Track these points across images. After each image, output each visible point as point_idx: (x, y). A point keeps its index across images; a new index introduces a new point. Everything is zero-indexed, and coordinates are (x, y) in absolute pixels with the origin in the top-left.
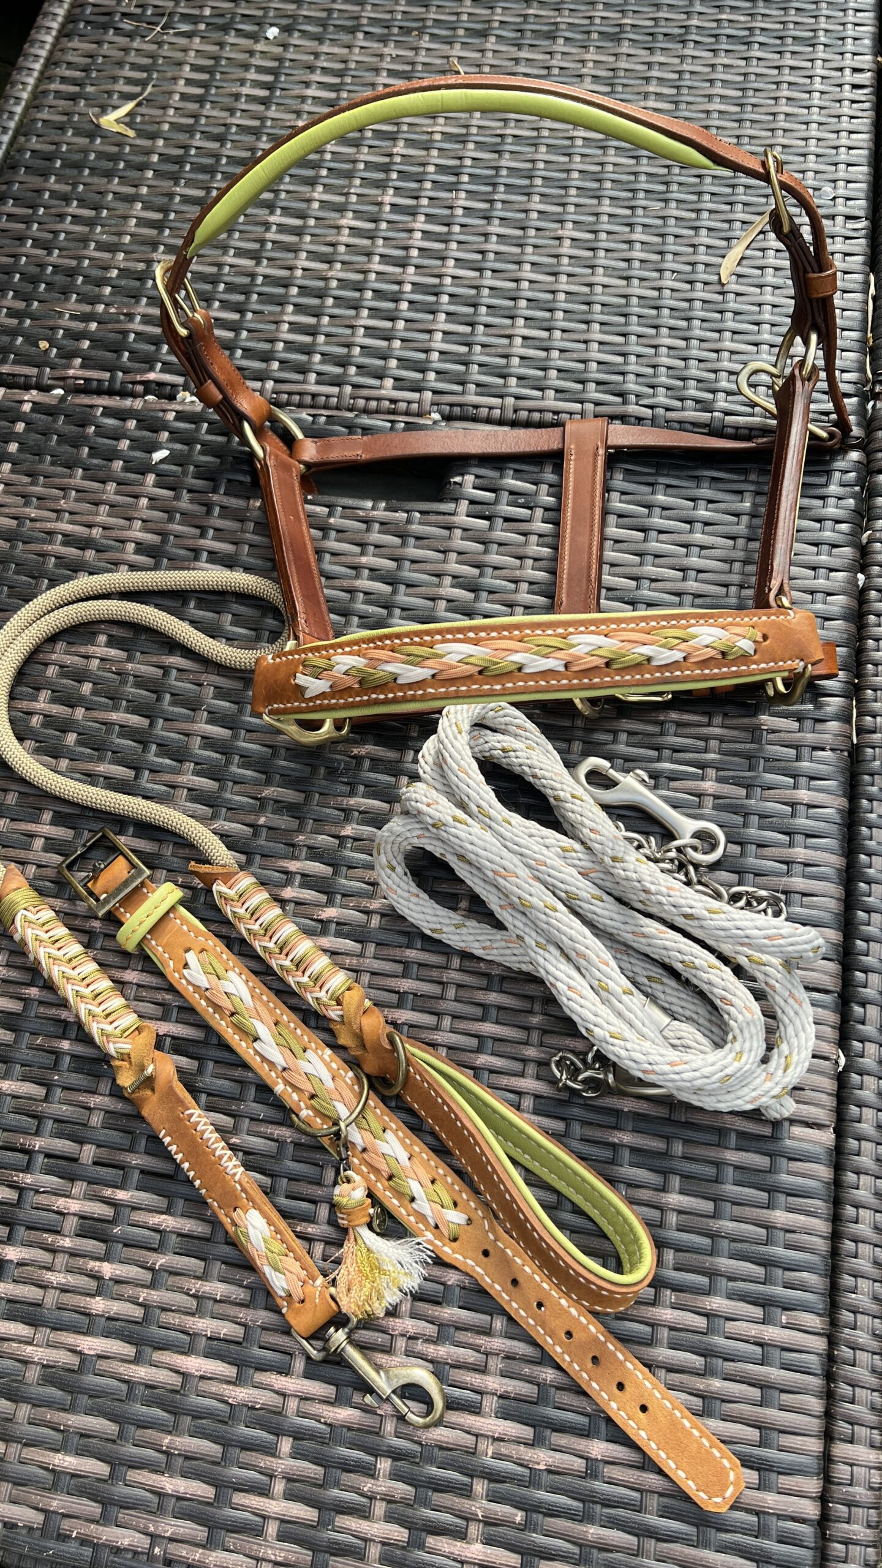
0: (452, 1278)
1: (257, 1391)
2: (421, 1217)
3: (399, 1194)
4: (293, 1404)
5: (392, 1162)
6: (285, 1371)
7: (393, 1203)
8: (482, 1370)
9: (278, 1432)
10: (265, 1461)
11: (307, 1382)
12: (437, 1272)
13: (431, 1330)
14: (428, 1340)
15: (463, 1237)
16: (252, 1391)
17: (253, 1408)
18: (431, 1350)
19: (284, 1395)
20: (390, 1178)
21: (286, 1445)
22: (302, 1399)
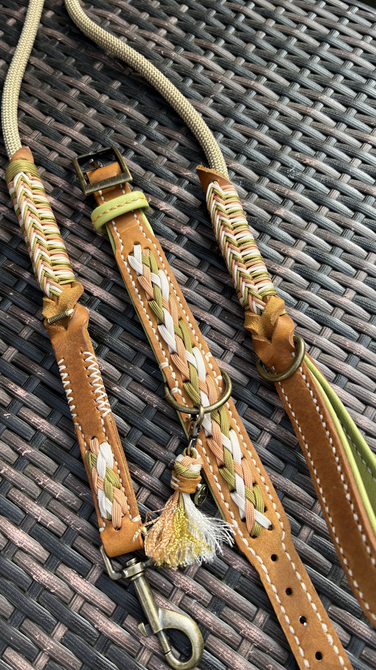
0: (239, 564)
1: (56, 579)
2: (235, 507)
3: (224, 481)
4: (78, 602)
5: (228, 455)
6: (83, 573)
7: (217, 486)
8: (236, 648)
9: (60, 619)
10: (40, 635)
11: (95, 590)
12: (230, 555)
13: (206, 596)
14: (201, 603)
15: (262, 538)
16: (53, 577)
17: (48, 590)
18: (201, 612)
19: (75, 592)
20: (222, 466)
21: (60, 631)
22: (86, 601)
